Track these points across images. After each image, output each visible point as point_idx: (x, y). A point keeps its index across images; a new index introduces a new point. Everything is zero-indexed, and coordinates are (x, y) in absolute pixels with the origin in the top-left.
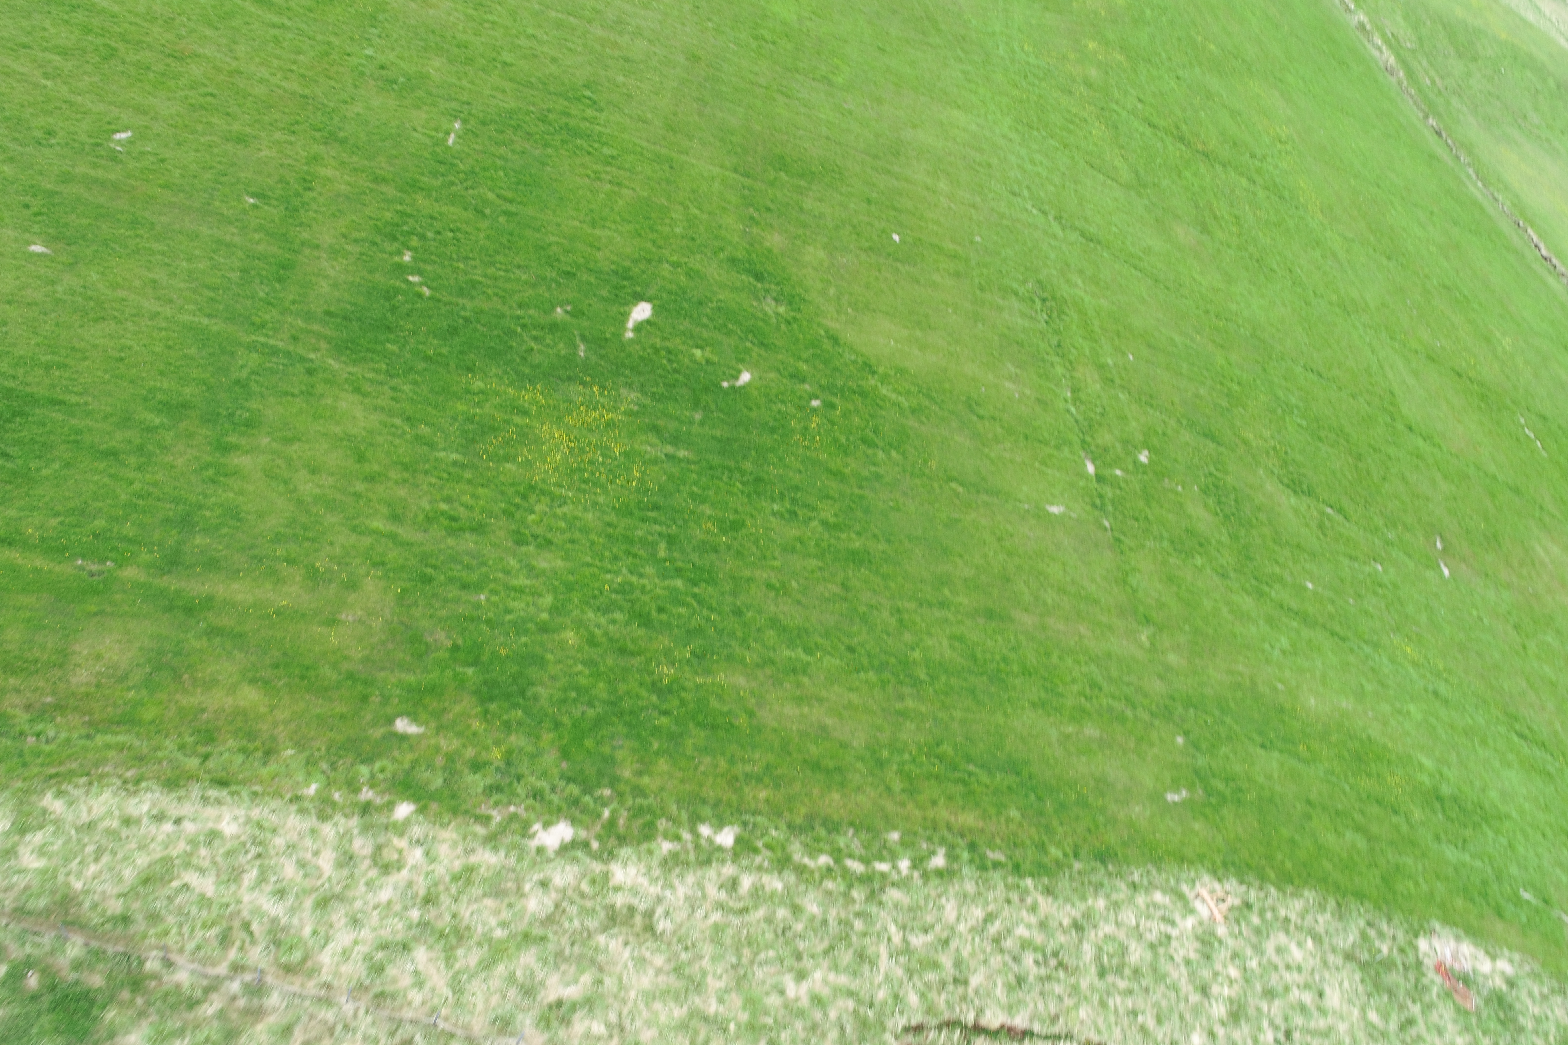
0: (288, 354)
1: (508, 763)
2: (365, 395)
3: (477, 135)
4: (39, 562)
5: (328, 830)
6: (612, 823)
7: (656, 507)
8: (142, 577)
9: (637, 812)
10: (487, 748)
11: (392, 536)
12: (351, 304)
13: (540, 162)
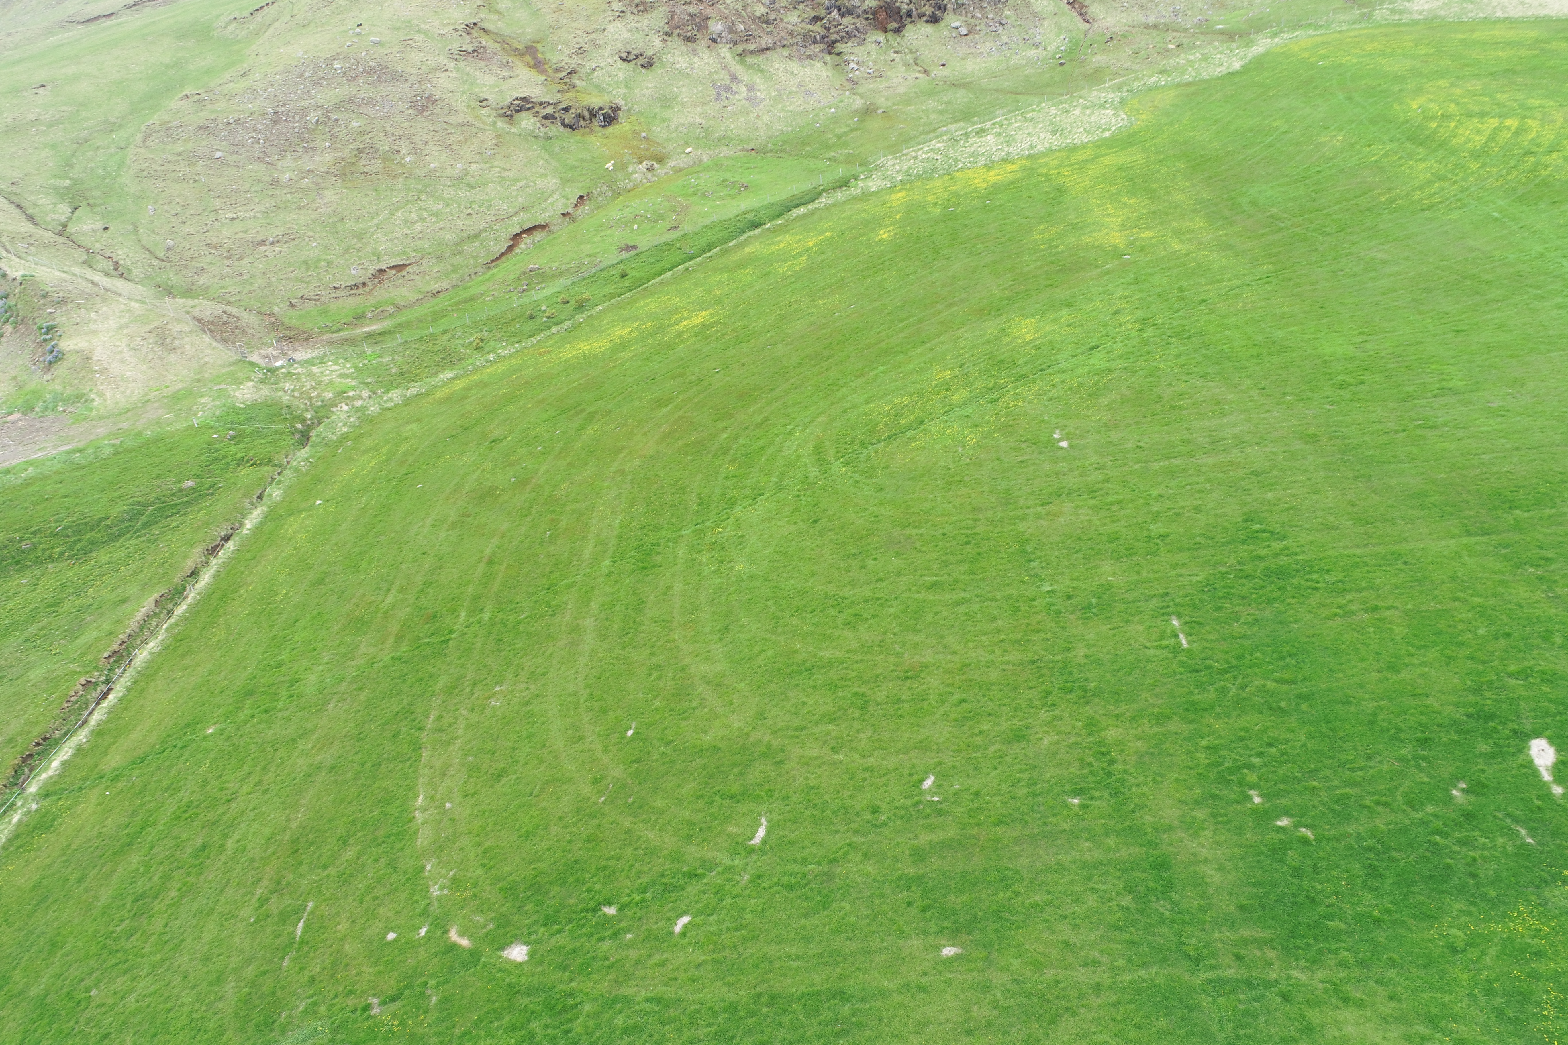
0: (1248, 983)
2: (1360, 1005)
12: (1254, 885)
13: (1281, 623)
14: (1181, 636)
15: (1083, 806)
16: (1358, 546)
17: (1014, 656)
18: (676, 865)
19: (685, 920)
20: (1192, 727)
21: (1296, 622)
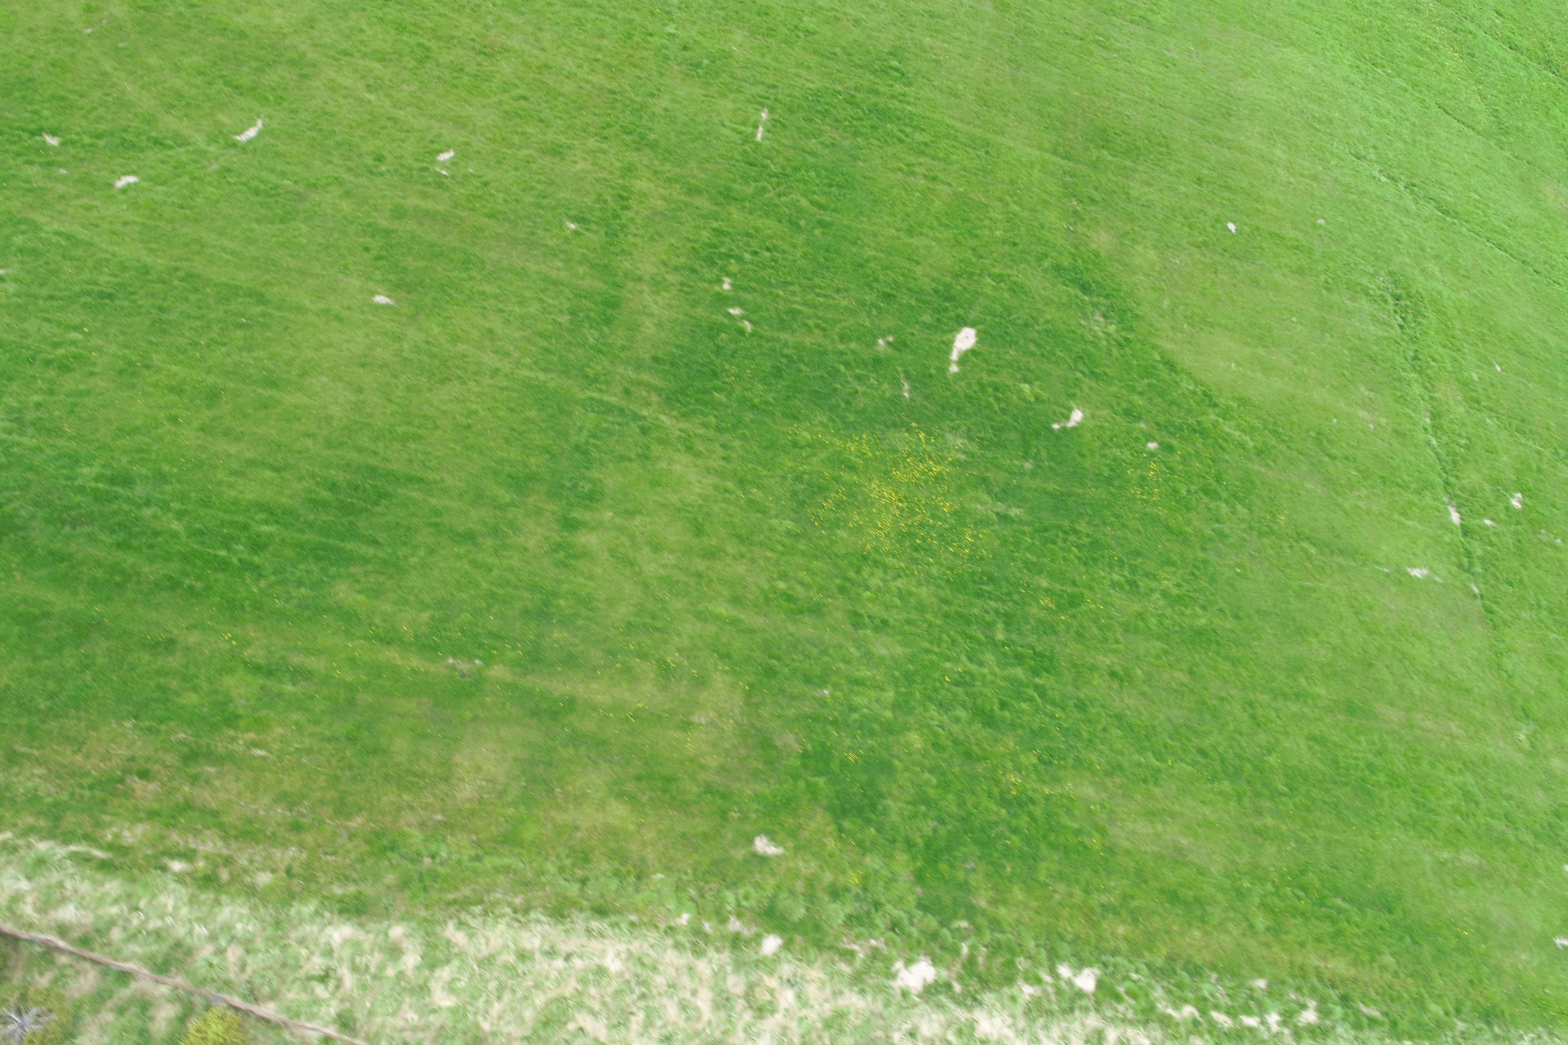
0: (622, 411)
1: (865, 889)
2: (698, 455)
3: (784, 126)
4: (416, 662)
5: (703, 967)
6: (971, 961)
7: (991, 579)
8: (509, 677)
9: (995, 948)
10: (843, 872)
11: (735, 622)
12: (677, 346)
13: (852, 156)
14: (761, 129)
15: (576, 233)
16: (962, 121)
17: (600, 79)
18: (145, 127)
19: (131, 179)
20: (714, 208)
21: (864, 161)
